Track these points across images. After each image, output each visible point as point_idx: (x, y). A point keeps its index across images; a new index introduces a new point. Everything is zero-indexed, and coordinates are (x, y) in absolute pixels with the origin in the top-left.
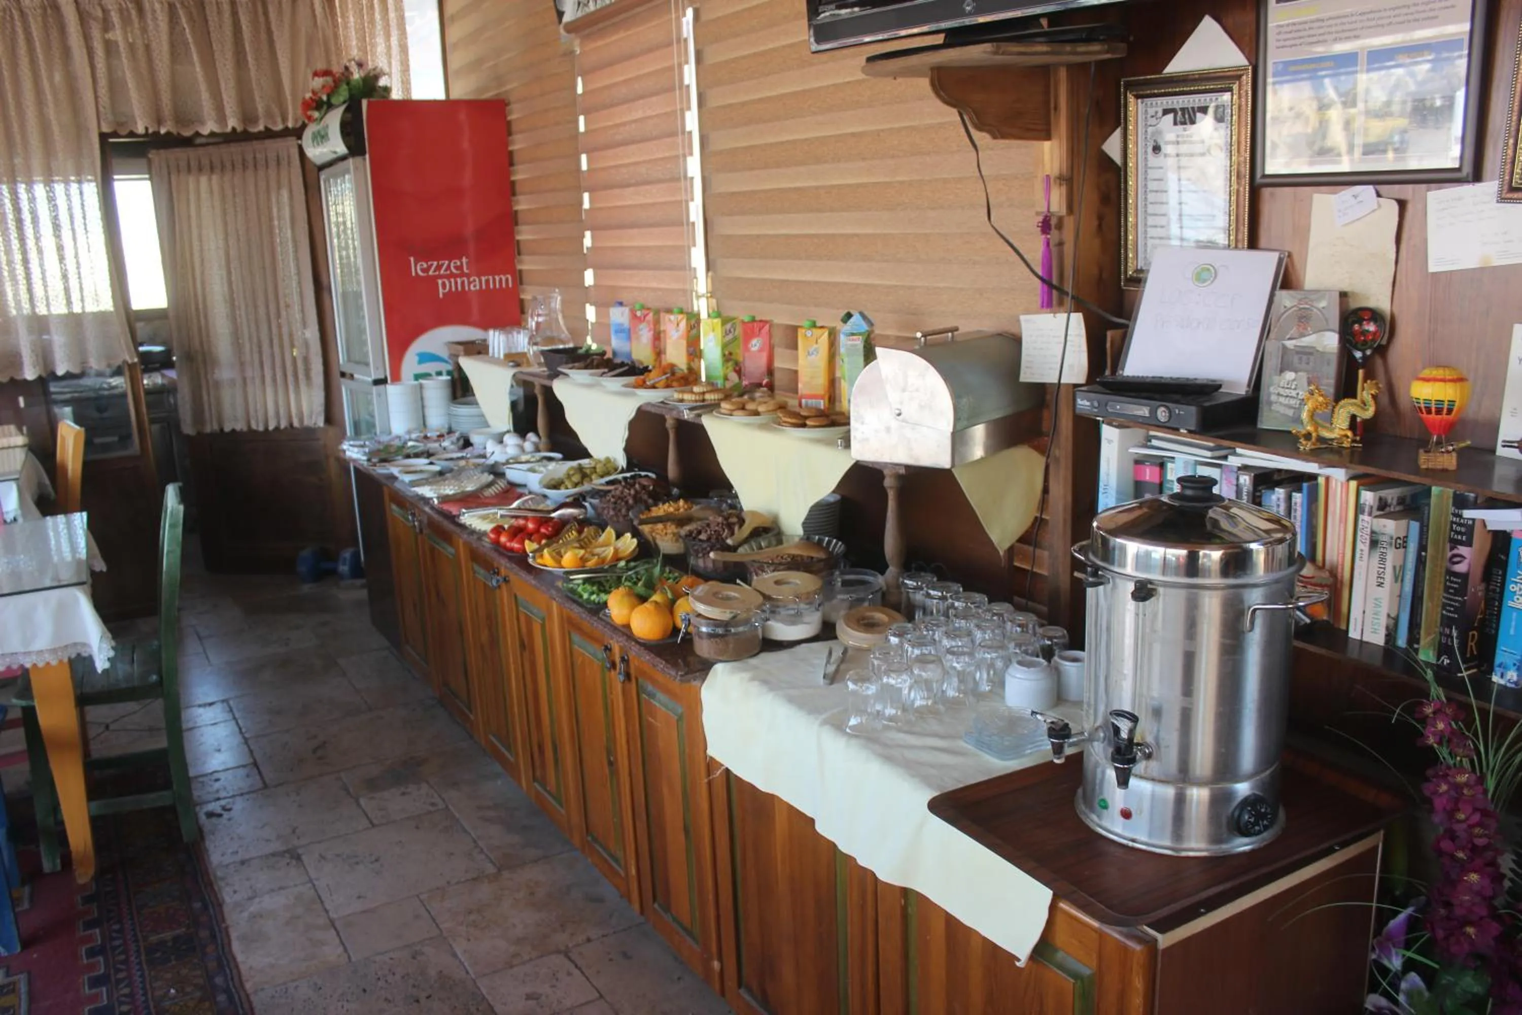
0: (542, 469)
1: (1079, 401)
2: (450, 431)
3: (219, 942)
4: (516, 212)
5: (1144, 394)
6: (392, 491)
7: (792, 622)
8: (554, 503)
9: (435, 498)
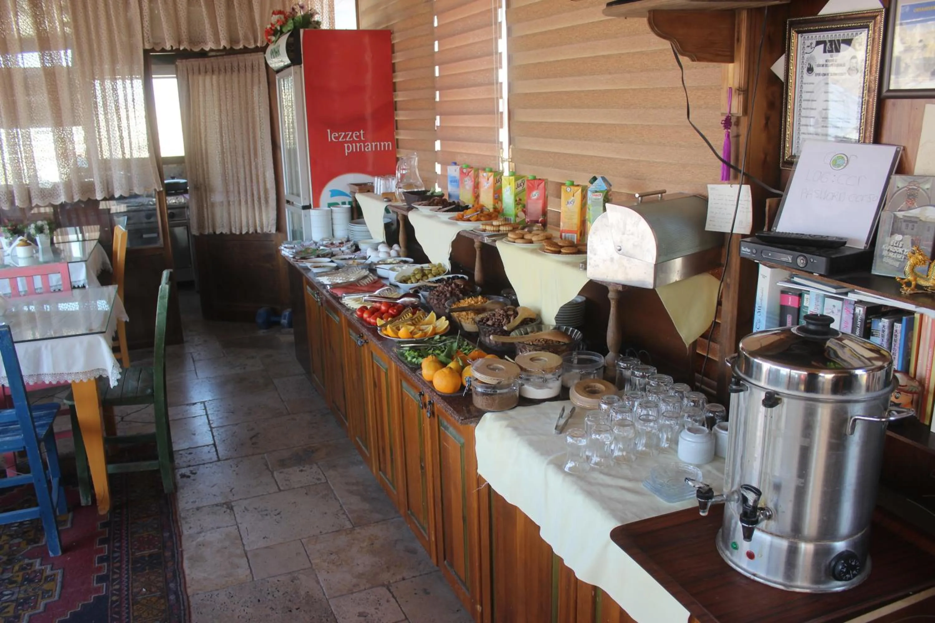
0: (399, 269)
1: (744, 248)
2: (348, 241)
3: (176, 560)
4: (396, 102)
5: (789, 246)
6: (306, 278)
7: (540, 387)
8: (402, 293)
9: (329, 285)
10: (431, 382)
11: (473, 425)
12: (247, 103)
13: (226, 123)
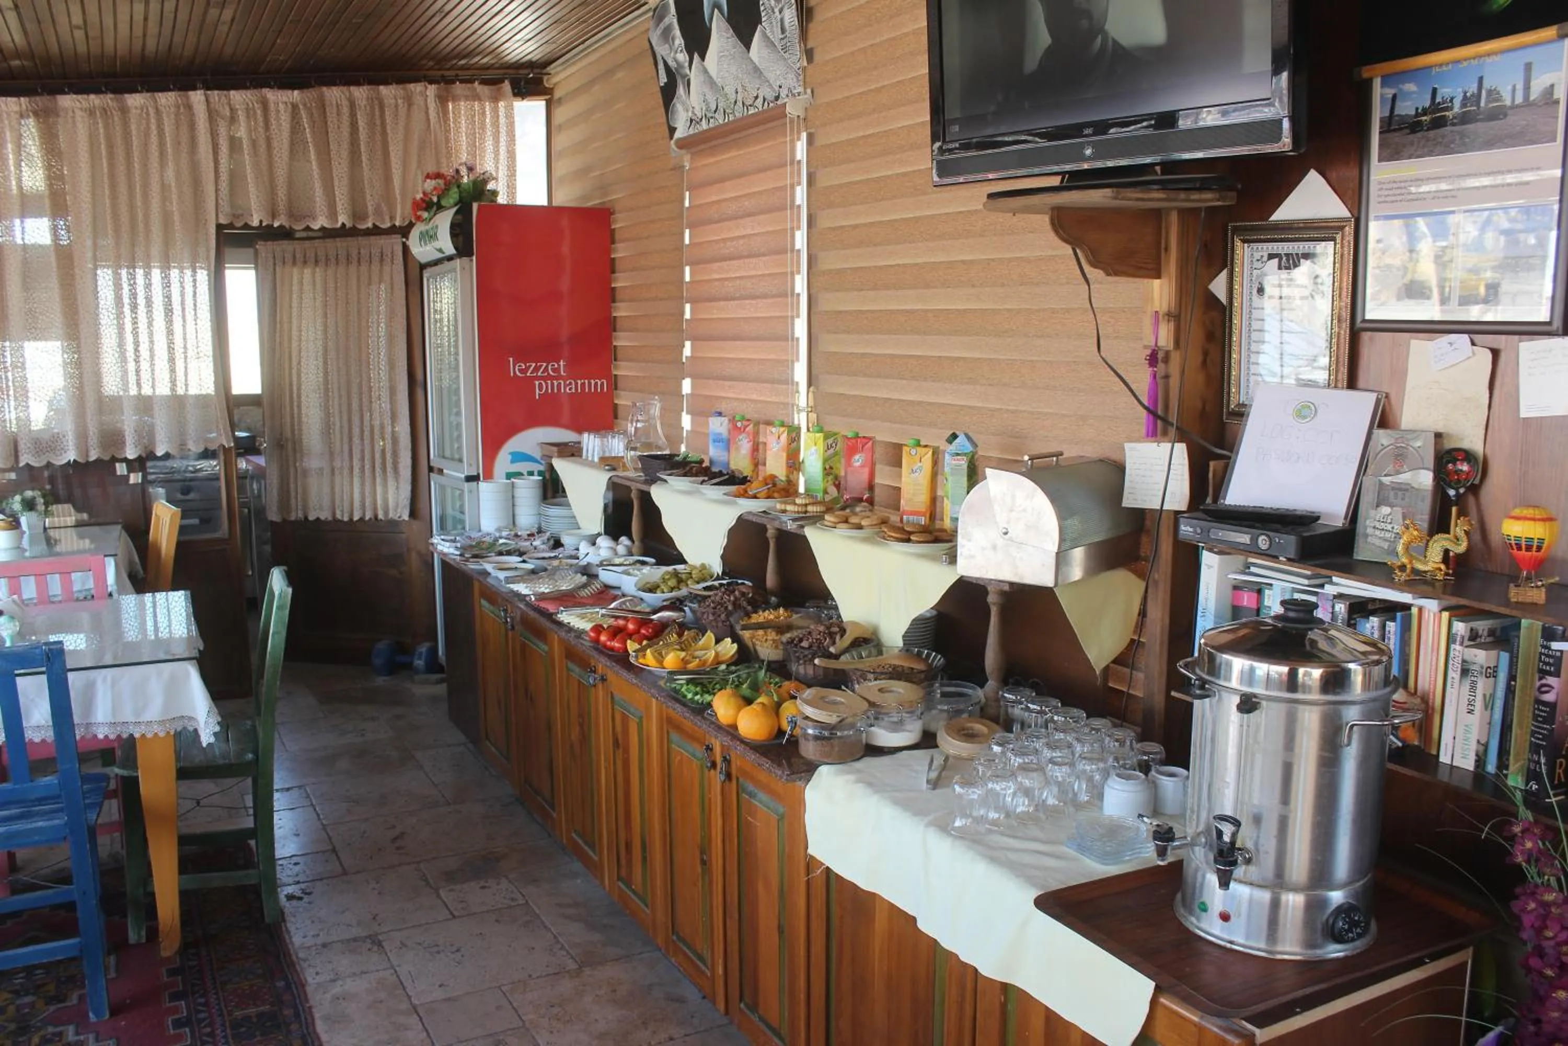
0: (636, 572)
1: (1183, 527)
2: (540, 531)
3: (303, 1021)
4: (615, 318)
5: (1245, 523)
6: (481, 587)
7: (893, 730)
8: (653, 606)
9: (531, 595)
10: (735, 727)
11: (799, 783)
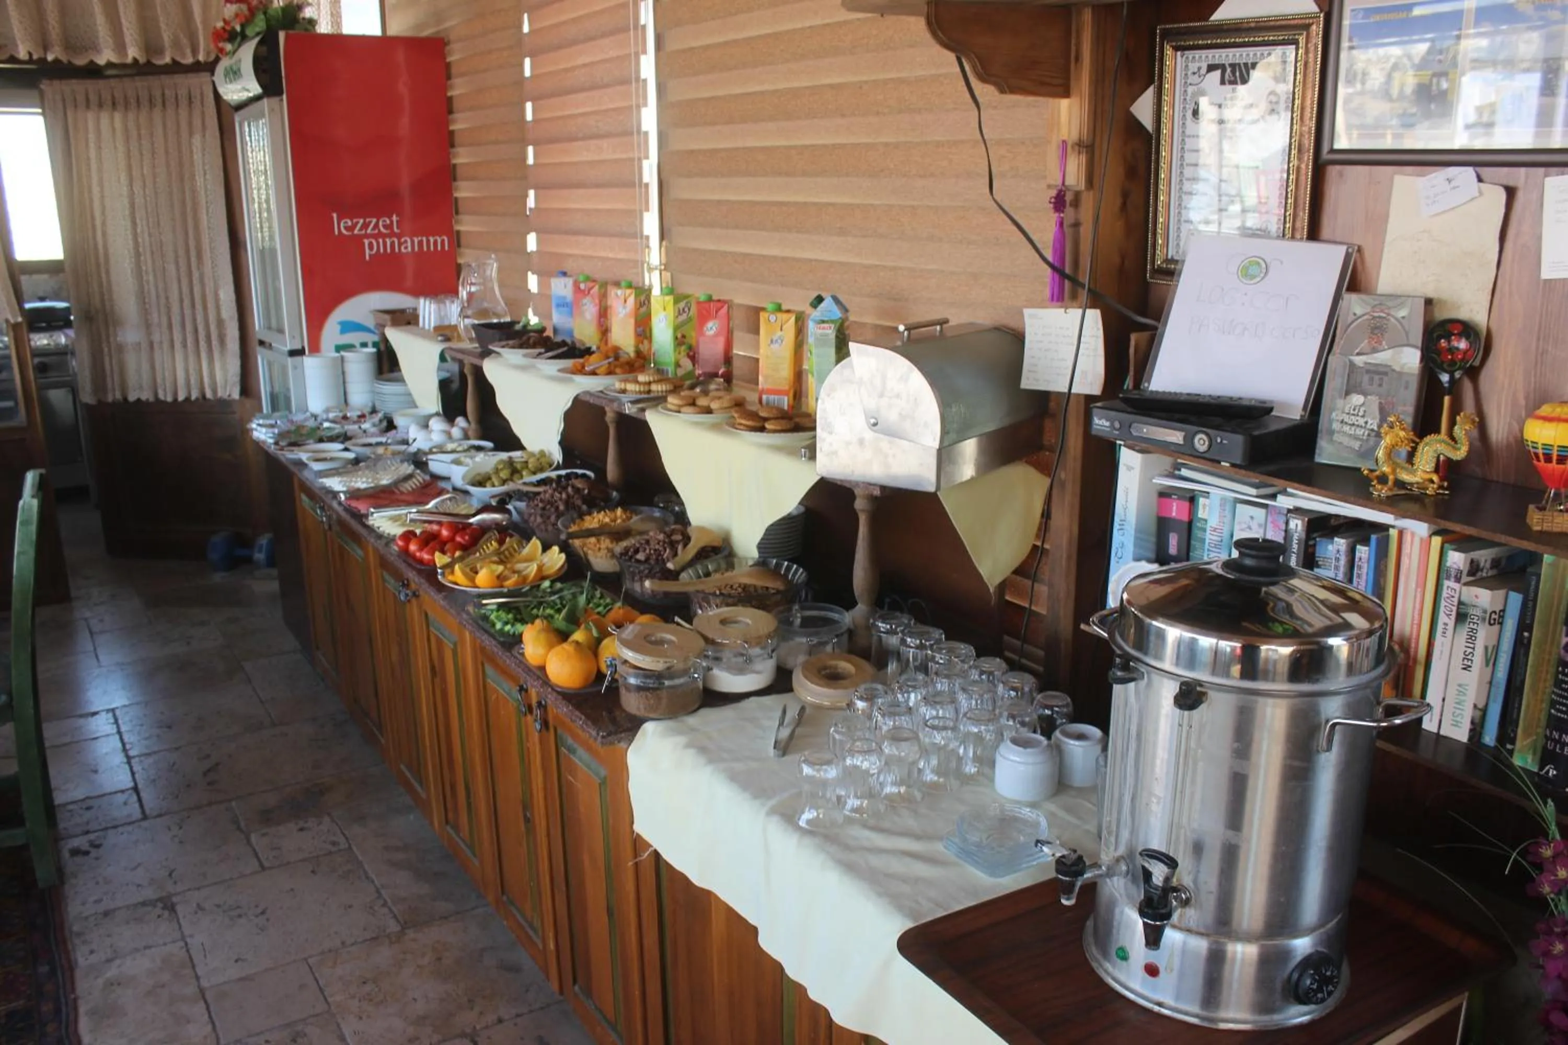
0: (468, 460)
1: (1096, 420)
2: (374, 411)
4: (455, 165)
5: (1177, 416)
6: (300, 480)
7: (740, 671)
8: (476, 505)
9: (344, 492)
10: (543, 668)
11: (623, 745)
12: (181, 165)
13: (143, 200)
